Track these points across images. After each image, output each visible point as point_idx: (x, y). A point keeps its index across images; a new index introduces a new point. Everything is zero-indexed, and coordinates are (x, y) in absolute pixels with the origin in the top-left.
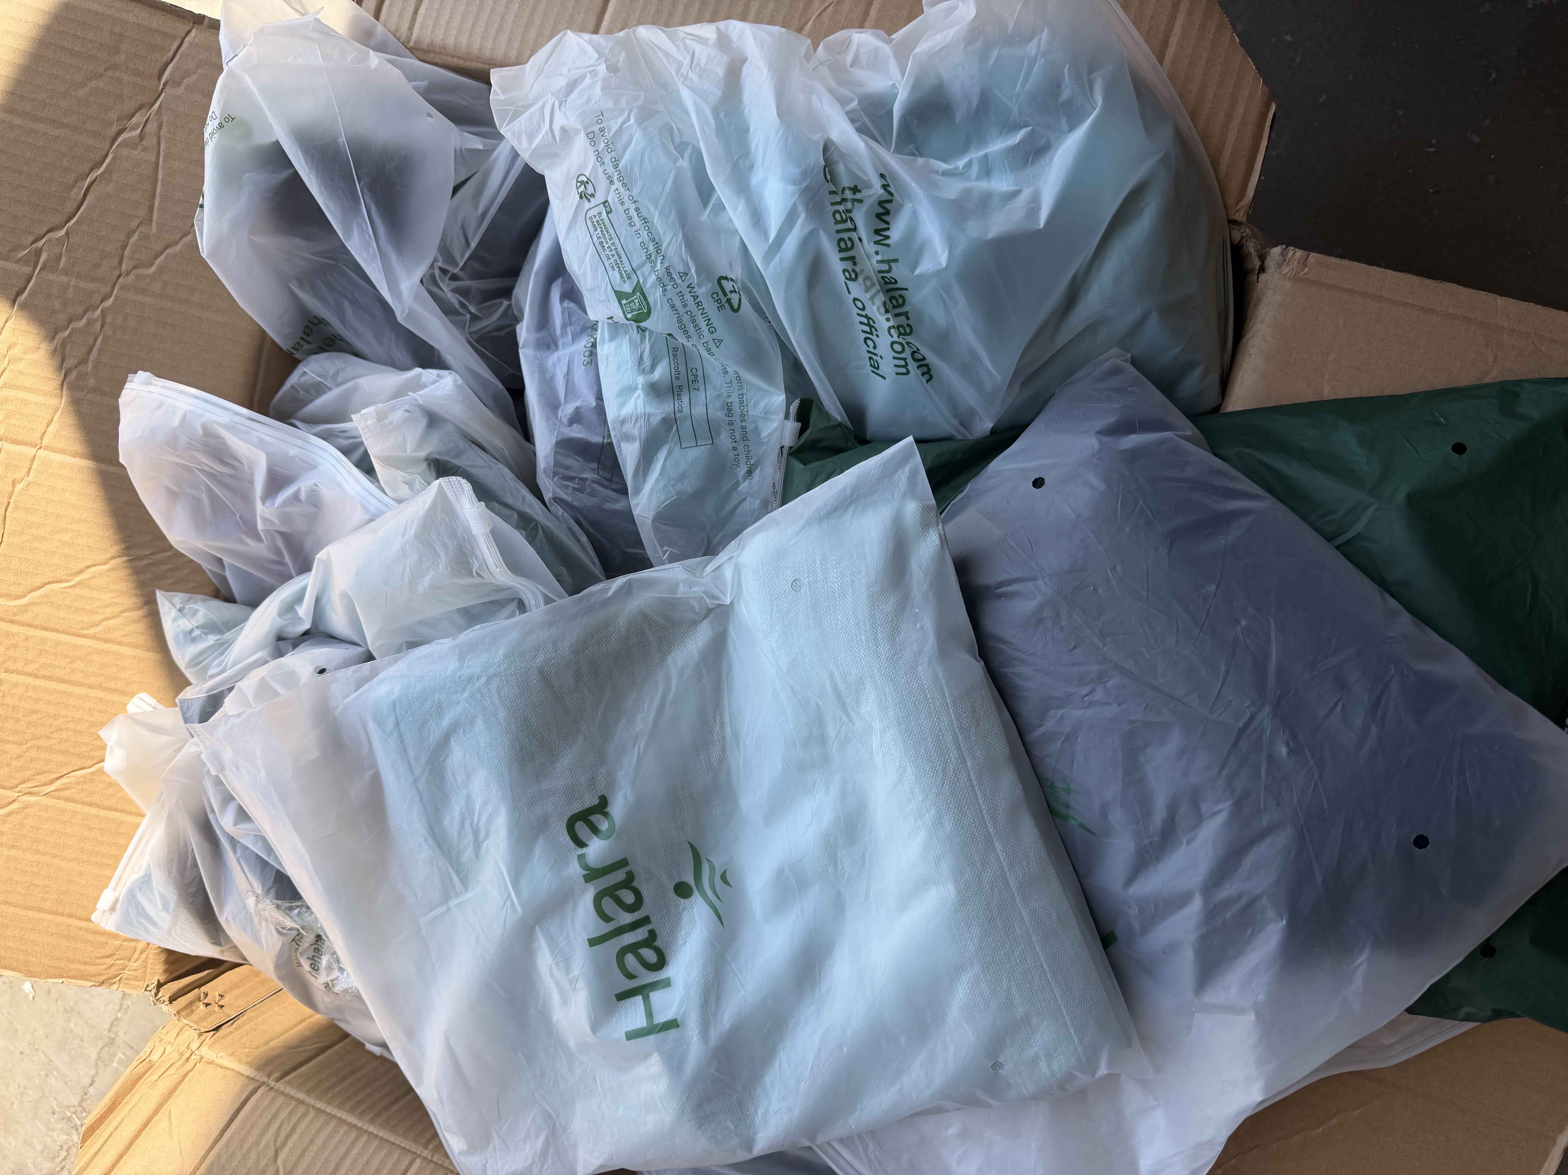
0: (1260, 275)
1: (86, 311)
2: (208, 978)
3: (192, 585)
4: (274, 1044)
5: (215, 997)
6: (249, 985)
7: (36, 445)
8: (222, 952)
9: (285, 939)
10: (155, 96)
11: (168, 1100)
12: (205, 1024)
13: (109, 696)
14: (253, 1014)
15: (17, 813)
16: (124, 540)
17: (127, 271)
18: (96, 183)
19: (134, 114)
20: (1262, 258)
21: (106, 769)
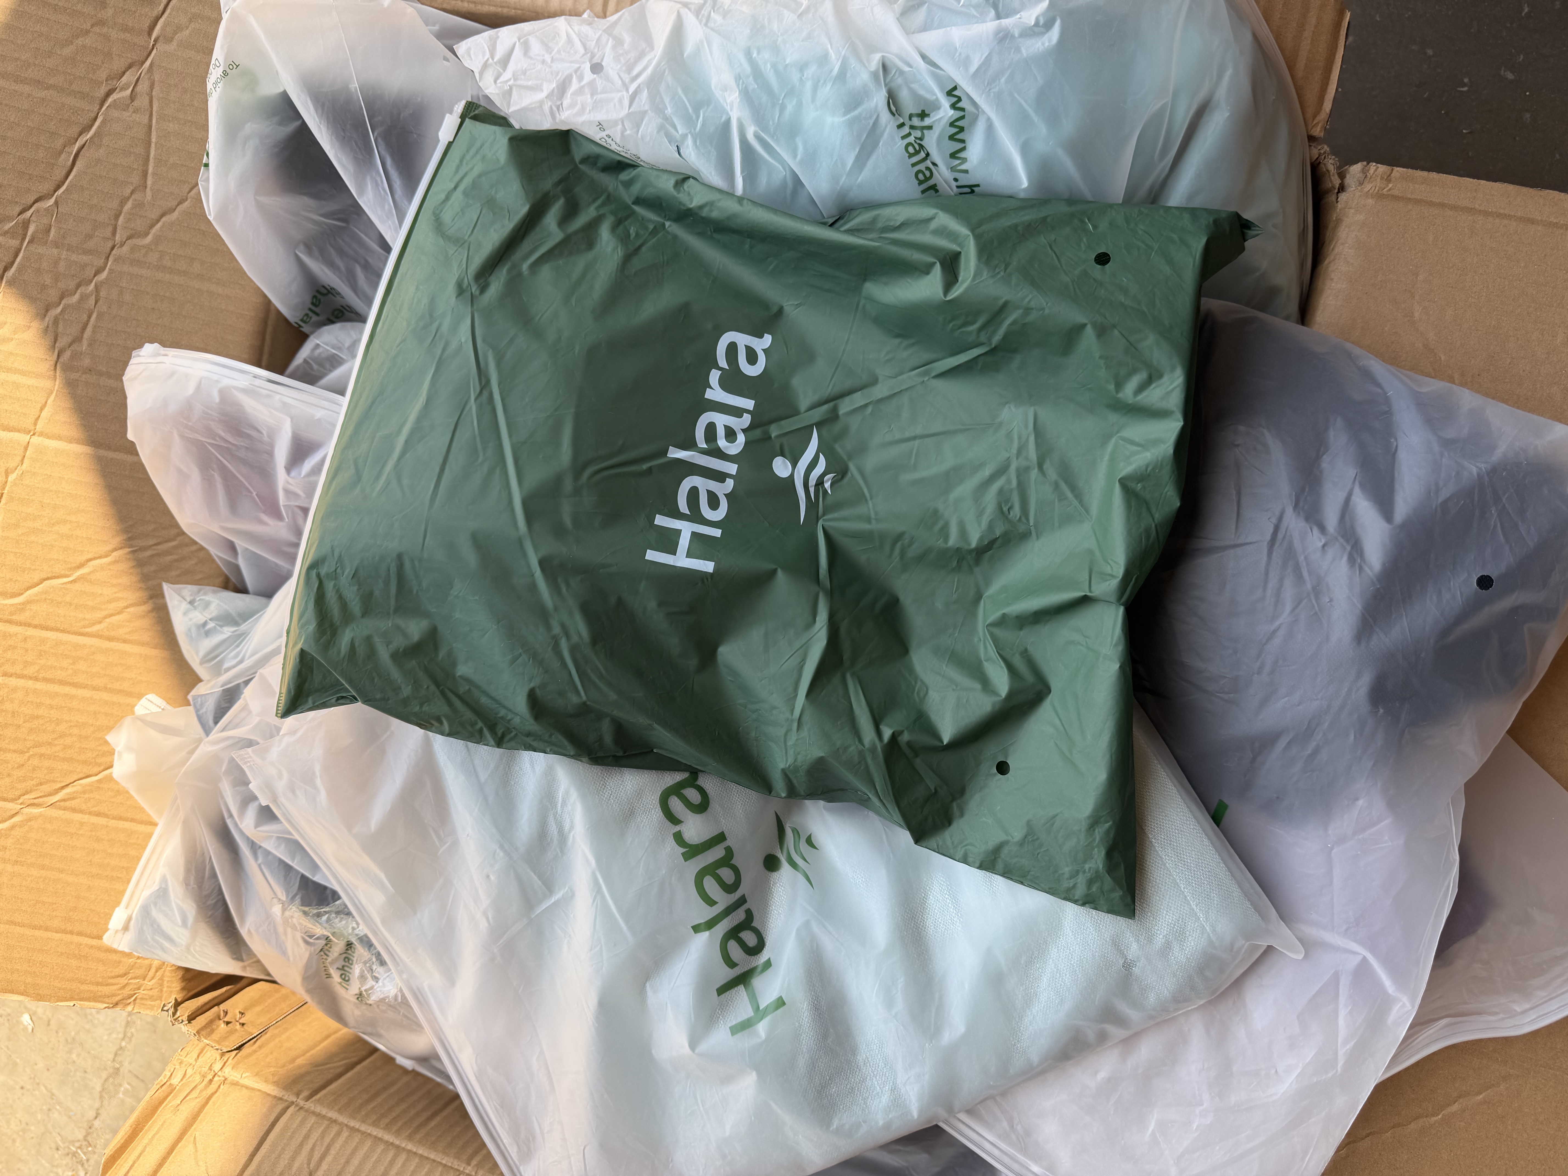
0: (1339, 194)
1: (78, 286)
2: (227, 995)
3: (199, 576)
4: (300, 1061)
5: (235, 1016)
6: (270, 1001)
7: (30, 432)
8: (244, 968)
9: (313, 948)
10: (146, 54)
11: (192, 1126)
12: (227, 1043)
13: (114, 698)
14: (276, 1031)
15: (21, 827)
16: (126, 531)
17: (121, 242)
18: (85, 148)
19: (124, 73)
20: (1342, 176)
21: (115, 776)
